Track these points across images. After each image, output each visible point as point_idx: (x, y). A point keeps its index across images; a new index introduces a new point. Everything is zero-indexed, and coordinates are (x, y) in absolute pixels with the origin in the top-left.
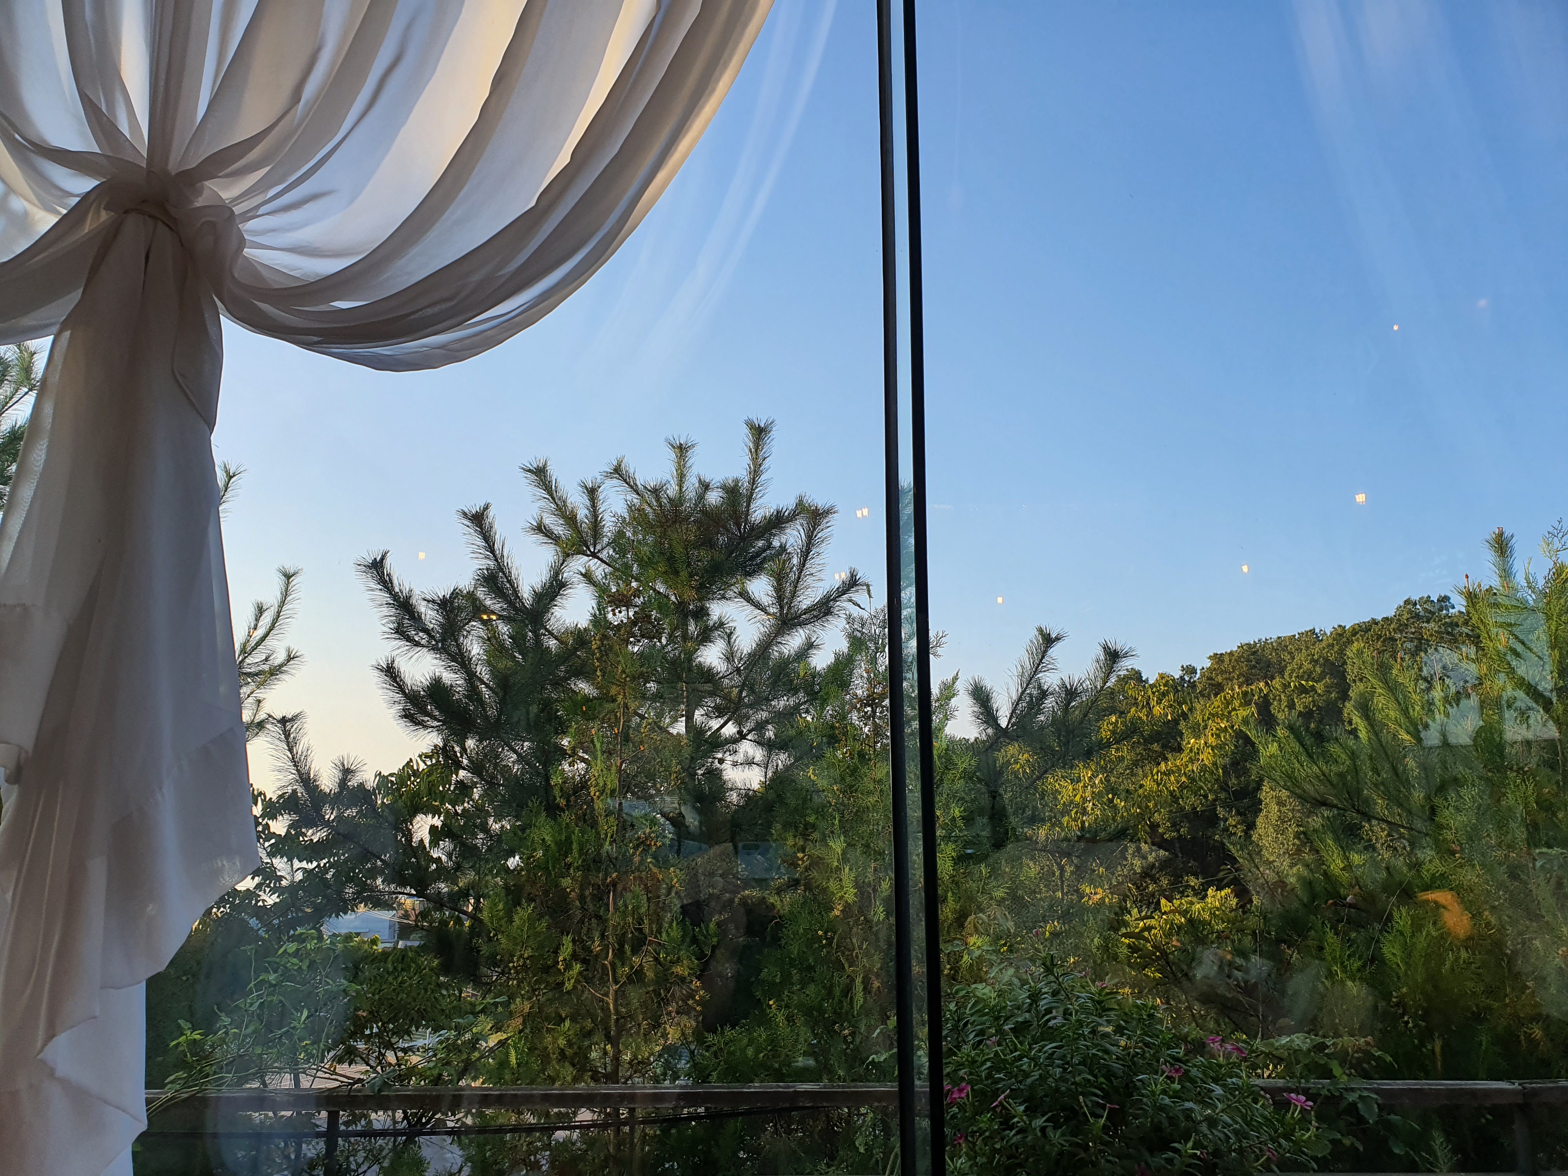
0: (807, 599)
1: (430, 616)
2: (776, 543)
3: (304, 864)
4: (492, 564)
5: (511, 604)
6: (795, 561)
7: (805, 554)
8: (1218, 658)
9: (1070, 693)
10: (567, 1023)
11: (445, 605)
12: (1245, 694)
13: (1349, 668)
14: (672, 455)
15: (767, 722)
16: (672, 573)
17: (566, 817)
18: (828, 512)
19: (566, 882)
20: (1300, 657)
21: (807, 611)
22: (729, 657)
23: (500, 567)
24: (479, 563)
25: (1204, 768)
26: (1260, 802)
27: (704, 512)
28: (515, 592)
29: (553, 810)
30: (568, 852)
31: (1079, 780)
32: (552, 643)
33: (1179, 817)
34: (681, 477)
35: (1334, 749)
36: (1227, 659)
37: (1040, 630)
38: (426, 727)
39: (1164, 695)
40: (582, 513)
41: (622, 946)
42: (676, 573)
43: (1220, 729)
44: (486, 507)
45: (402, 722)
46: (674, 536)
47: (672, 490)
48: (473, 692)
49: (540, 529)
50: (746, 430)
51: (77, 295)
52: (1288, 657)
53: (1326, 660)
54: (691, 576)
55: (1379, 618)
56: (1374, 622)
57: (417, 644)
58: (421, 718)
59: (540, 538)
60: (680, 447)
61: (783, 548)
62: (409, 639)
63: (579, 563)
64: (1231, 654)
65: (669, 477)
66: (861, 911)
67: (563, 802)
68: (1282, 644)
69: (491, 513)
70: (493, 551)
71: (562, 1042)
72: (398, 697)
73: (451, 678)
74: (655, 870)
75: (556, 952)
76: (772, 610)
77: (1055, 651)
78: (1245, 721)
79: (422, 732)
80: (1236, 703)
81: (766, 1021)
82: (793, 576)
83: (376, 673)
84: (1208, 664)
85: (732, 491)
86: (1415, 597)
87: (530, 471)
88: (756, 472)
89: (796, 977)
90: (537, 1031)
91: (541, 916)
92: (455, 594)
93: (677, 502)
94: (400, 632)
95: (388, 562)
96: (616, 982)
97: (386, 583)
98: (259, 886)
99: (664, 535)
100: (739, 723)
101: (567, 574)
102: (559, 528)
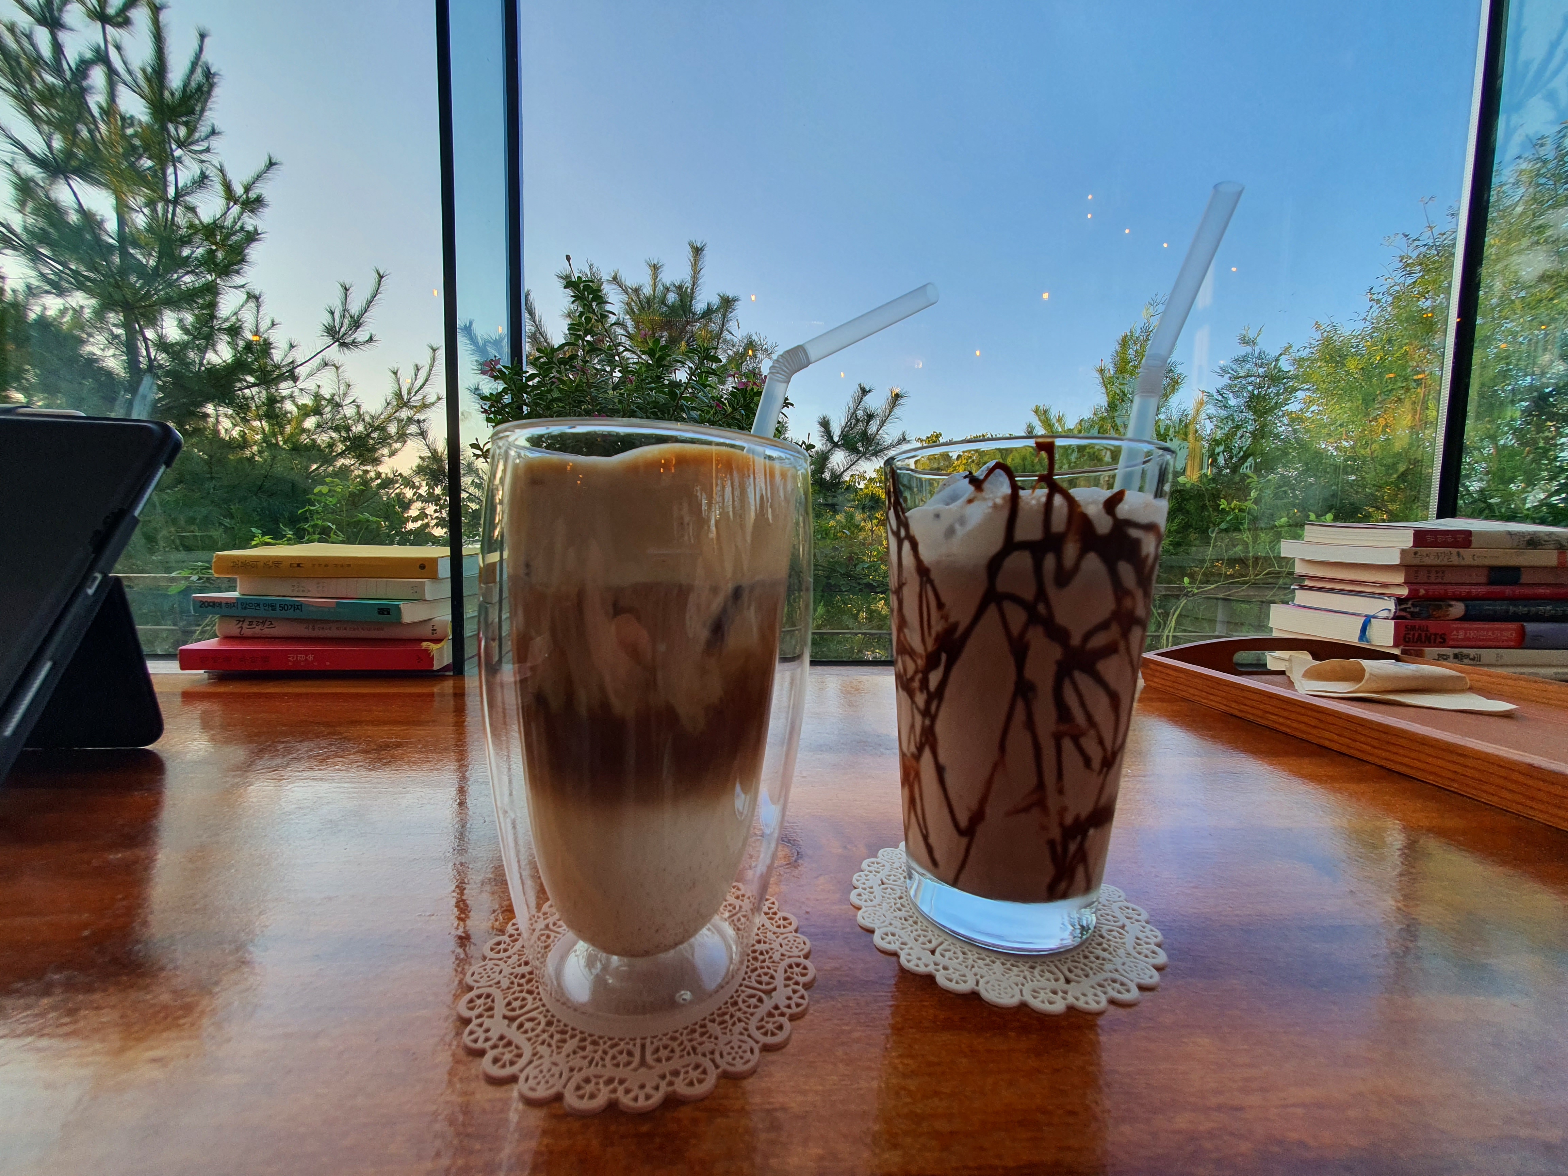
9: (870, 417)
14: (650, 270)
18: (735, 300)
27: (668, 307)
34: (655, 286)
37: (860, 386)
47: (647, 291)
50: (689, 248)
60: (655, 266)
65: (647, 284)
77: (867, 397)
85: (682, 292)
88: (696, 276)
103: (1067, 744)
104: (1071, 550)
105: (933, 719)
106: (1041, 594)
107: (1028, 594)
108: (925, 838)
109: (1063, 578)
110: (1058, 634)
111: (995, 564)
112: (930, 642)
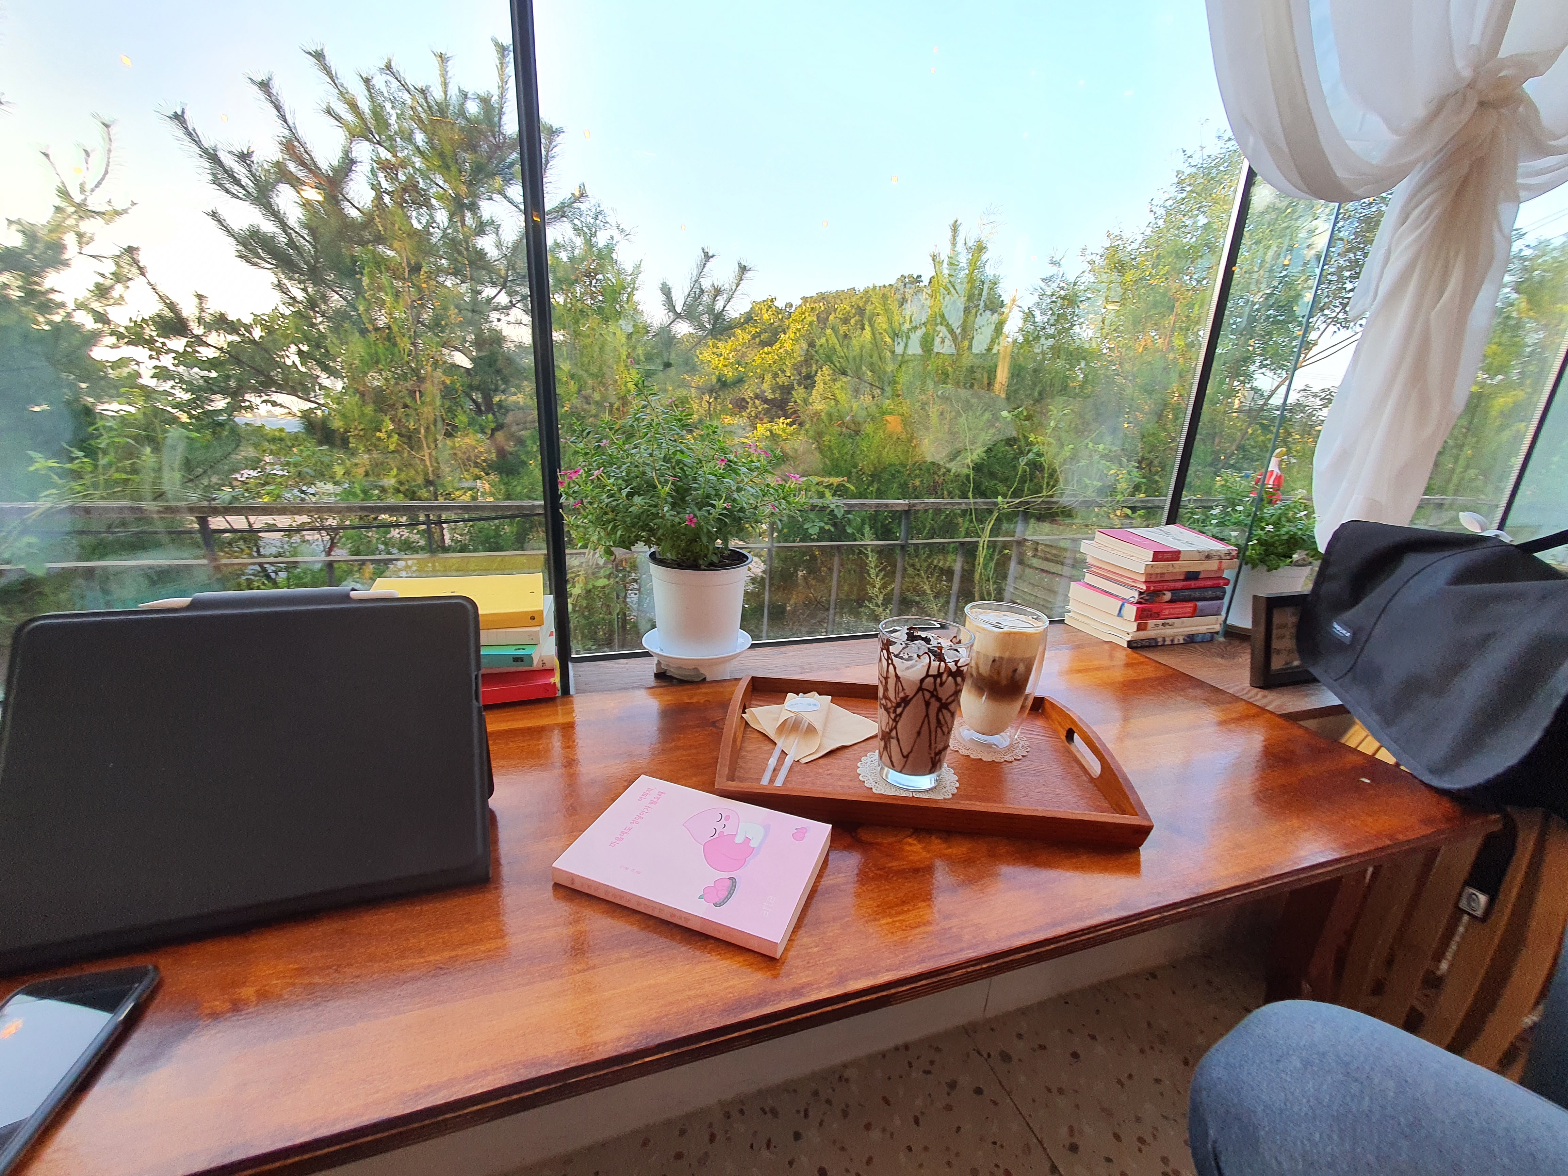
0: (548, 204)
4: (288, 134)
5: (313, 173)
8: (805, 299)
9: (717, 293)
12: (812, 308)
14: (437, 64)
16: (446, 168)
17: (372, 337)
18: (559, 131)
20: (845, 302)
21: (551, 212)
22: (499, 245)
23: (296, 138)
24: (275, 130)
26: (815, 382)
27: (466, 119)
28: (313, 161)
29: (361, 333)
34: (445, 84)
37: (703, 250)
40: (364, 103)
44: (271, 78)
46: (444, 135)
47: (437, 95)
48: (293, 245)
49: (329, 111)
52: (840, 302)
53: (858, 306)
57: (236, 196)
59: (329, 119)
60: (441, 56)
62: (226, 191)
63: (366, 147)
65: (434, 81)
69: (277, 84)
70: (286, 121)
72: (229, 237)
77: (711, 264)
83: (206, 216)
84: (800, 302)
85: (487, 104)
86: (906, 275)
87: (310, 53)
88: (503, 88)
93: (442, 106)
94: (217, 183)
95: (188, 117)
96: (429, 448)
97: (191, 135)
99: (435, 134)
101: (356, 154)
102: (347, 116)
103: (939, 729)
104: (944, 677)
105: (897, 723)
106: (935, 689)
107: (931, 688)
108: (890, 758)
109: (942, 684)
110: (939, 699)
111: (922, 680)
112: (898, 699)
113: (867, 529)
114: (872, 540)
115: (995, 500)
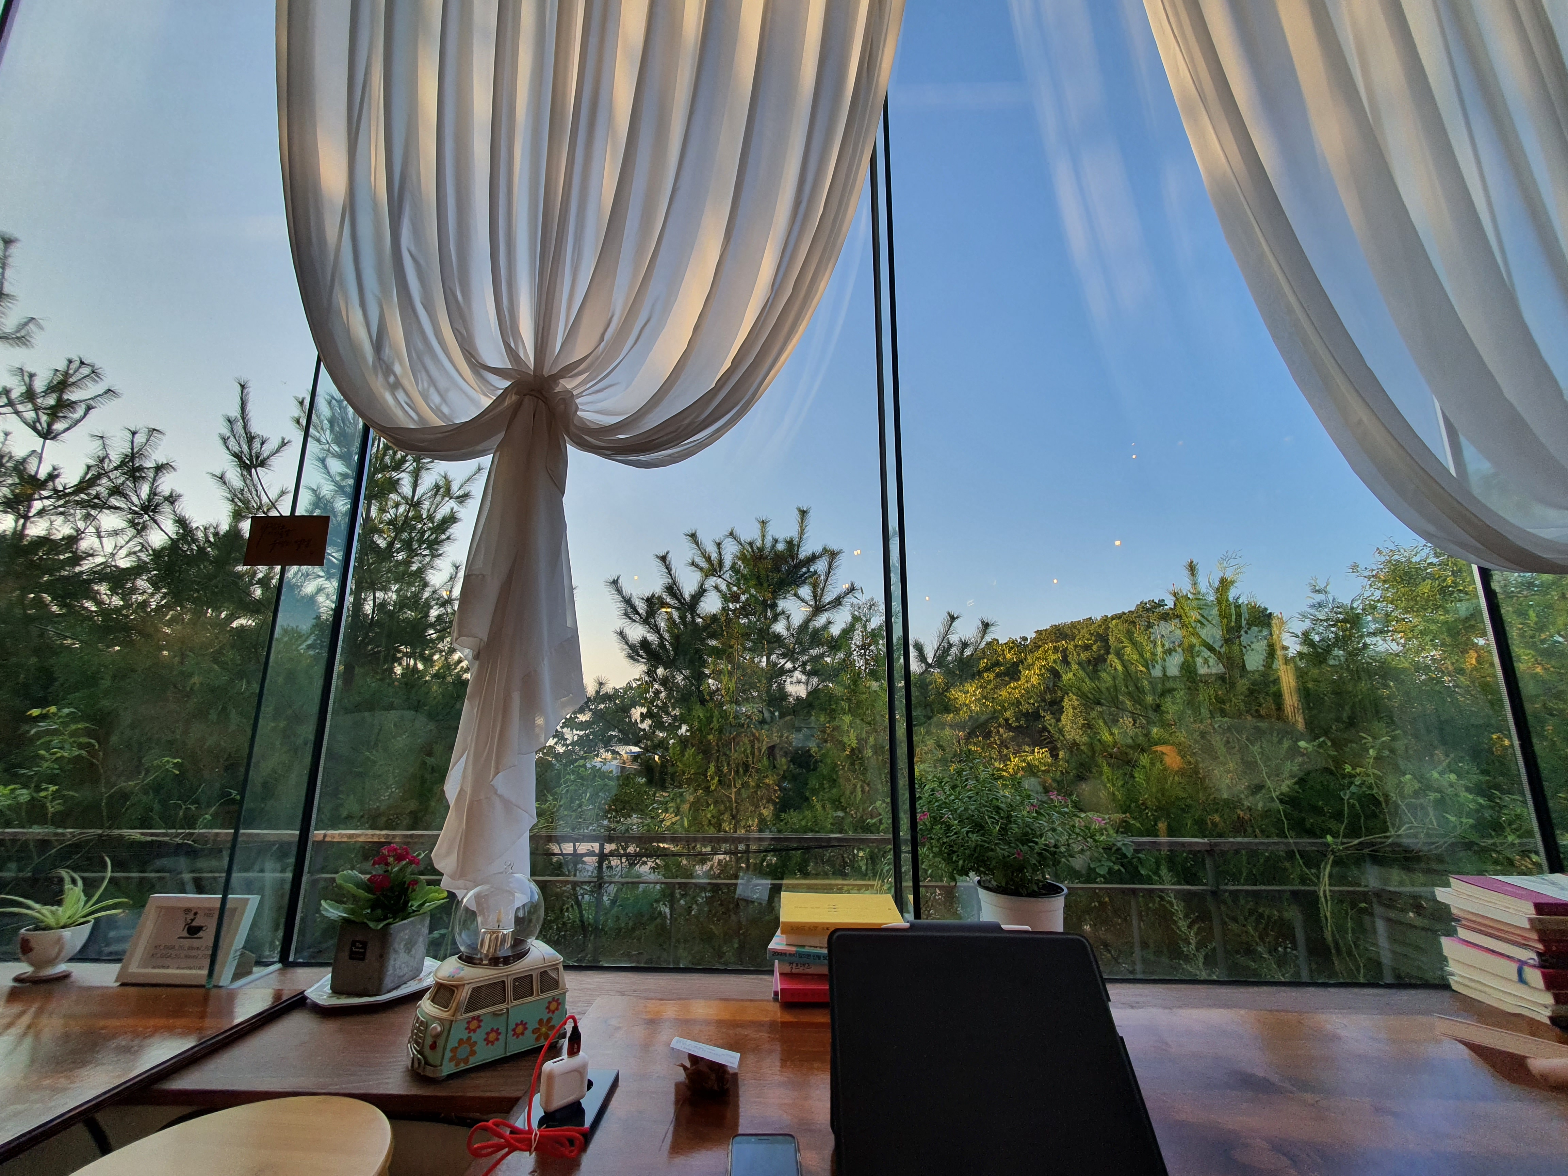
0: (828, 598)
1: (642, 607)
2: (812, 570)
3: (578, 732)
4: (670, 581)
5: (680, 601)
6: (822, 577)
7: (828, 574)
8: (1039, 632)
9: (965, 645)
10: (712, 806)
11: (649, 601)
12: (1055, 647)
13: (1110, 637)
14: (759, 526)
15: (808, 661)
16: (759, 584)
17: (711, 705)
18: (838, 553)
19: (711, 737)
20: (1083, 631)
21: (829, 603)
22: (788, 628)
23: (674, 583)
24: (664, 580)
25: (1033, 686)
26: (1063, 707)
27: (776, 554)
28: (681, 595)
29: (703, 702)
30: (711, 722)
31: (968, 692)
32: (699, 620)
33: (1019, 715)
34: (763, 536)
35: (1103, 675)
36: (1044, 633)
37: (949, 613)
38: (639, 662)
39: (1012, 648)
40: (714, 556)
41: (737, 768)
42: (761, 584)
43: (1042, 666)
44: (668, 553)
45: (627, 659)
46: (761, 566)
47: (759, 543)
48: (662, 645)
49: (693, 564)
50: (797, 512)
51: (502, 435)
52: (1077, 632)
53: (1098, 633)
54: (769, 586)
55: (1126, 611)
56: (1124, 613)
57: (635, 621)
58: (636, 657)
59: (694, 568)
60: (763, 522)
61: (815, 572)
62: (630, 618)
63: (712, 581)
64: (1046, 630)
65: (757, 537)
66: (860, 752)
67: (708, 698)
68: (1073, 625)
69: (670, 555)
70: (670, 575)
71: (709, 816)
72: (626, 646)
73: (652, 638)
74: (754, 731)
75: (706, 771)
76: (811, 603)
77: (956, 624)
78: (1055, 661)
79: (637, 664)
80: (1050, 652)
81: (811, 807)
82: (821, 586)
83: (615, 635)
84: (1034, 635)
85: (790, 543)
86: (1145, 601)
87: (688, 535)
88: (802, 533)
89: (826, 786)
90: (697, 810)
91: (698, 753)
92: (653, 596)
93: (761, 550)
94: (626, 615)
95: (620, 581)
96: (735, 787)
97: (619, 591)
98: (556, 743)
99: (755, 566)
100: (793, 662)
101: (706, 586)
102: (704, 564)
113: (1164, 871)
114: (1173, 884)
115: (1324, 840)
